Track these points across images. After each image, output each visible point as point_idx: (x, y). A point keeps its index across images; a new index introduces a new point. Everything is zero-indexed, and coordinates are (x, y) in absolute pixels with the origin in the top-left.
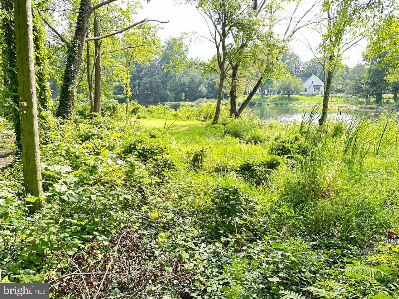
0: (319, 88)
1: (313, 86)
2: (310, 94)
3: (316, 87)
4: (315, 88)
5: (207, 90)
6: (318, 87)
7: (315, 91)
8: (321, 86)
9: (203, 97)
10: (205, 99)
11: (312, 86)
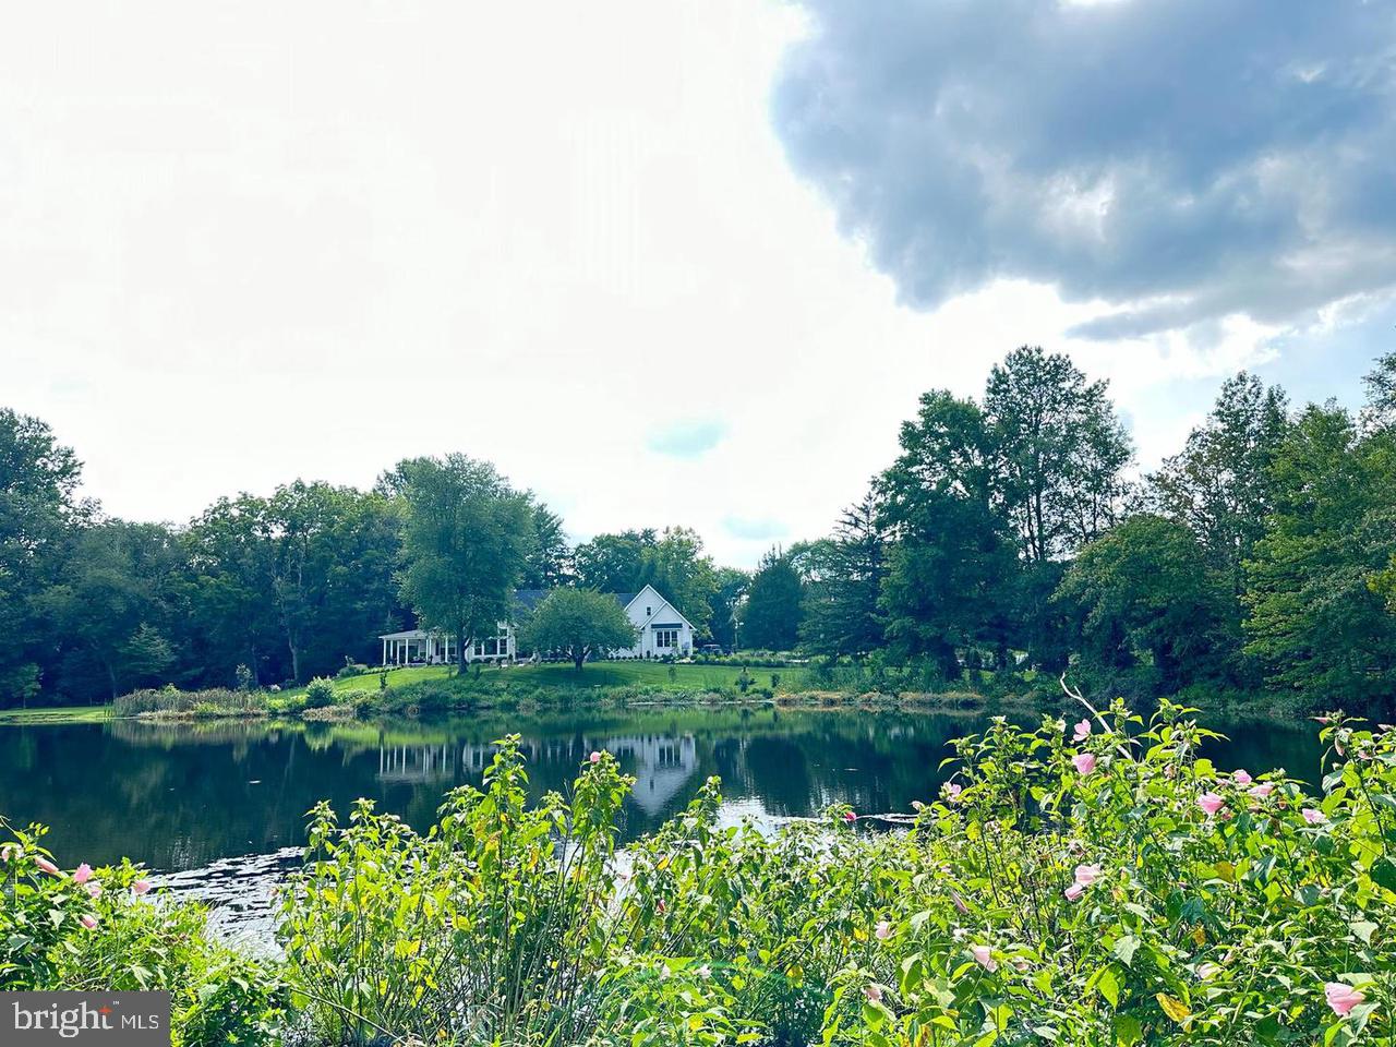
0: (675, 635)
1: (653, 626)
2: (644, 655)
3: (663, 630)
4: (659, 635)
5: (174, 650)
6: (671, 630)
7: (660, 644)
8: (680, 626)
9: (156, 683)
10: (172, 691)
11: (648, 629)
